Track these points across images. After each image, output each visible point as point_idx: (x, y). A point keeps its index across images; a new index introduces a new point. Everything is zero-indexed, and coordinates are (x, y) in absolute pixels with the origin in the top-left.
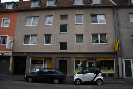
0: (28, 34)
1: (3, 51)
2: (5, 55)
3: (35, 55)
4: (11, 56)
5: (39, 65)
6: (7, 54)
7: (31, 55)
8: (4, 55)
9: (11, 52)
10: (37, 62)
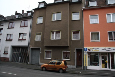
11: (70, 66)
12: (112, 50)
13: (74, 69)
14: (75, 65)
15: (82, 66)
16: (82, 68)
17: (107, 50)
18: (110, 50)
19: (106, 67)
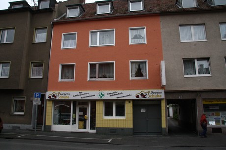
0: (192, 57)
1: (144, 91)
2: (150, 98)
3: (213, 96)
4: (163, 99)
5: (214, 113)
6: (154, 96)
7: (204, 96)
8: (148, 97)
9: (163, 91)
10: (210, 109)
11: (23, 125)
12: (91, 96)
13: (29, 130)
14: (31, 124)
15: (42, 124)
16: (41, 129)
17: (82, 96)
18: (87, 97)
19: (85, 127)
